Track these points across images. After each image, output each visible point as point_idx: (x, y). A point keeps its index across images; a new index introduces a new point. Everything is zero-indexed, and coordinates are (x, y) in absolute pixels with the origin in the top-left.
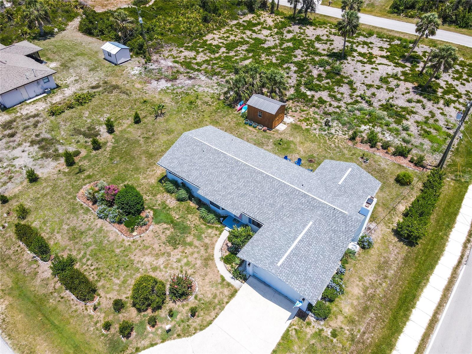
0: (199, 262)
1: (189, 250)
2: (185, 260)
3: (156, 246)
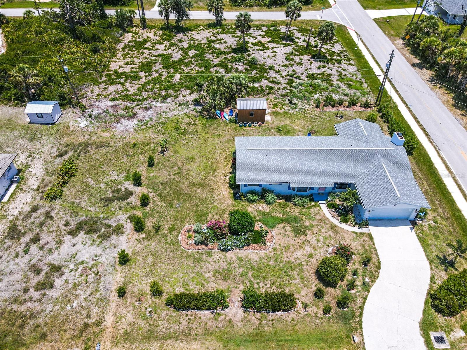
0: (330, 233)
1: (315, 230)
2: (321, 238)
3: (292, 242)
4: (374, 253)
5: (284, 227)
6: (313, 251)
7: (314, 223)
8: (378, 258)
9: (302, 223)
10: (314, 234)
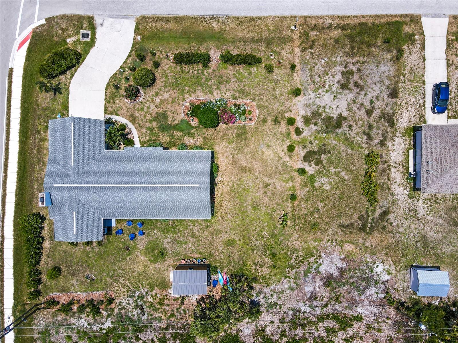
0: (137, 115)
1: (149, 117)
2: (145, 110)
3: (169, 106)
4: (108, 97)
5: (174, 121)
6: (154, 98)
7: (148, 125)
8: (106, 92)
9: (159, 125)
10: (151, 114)
